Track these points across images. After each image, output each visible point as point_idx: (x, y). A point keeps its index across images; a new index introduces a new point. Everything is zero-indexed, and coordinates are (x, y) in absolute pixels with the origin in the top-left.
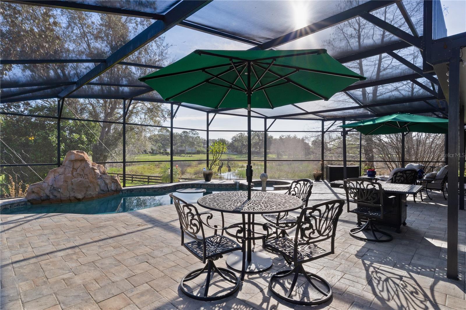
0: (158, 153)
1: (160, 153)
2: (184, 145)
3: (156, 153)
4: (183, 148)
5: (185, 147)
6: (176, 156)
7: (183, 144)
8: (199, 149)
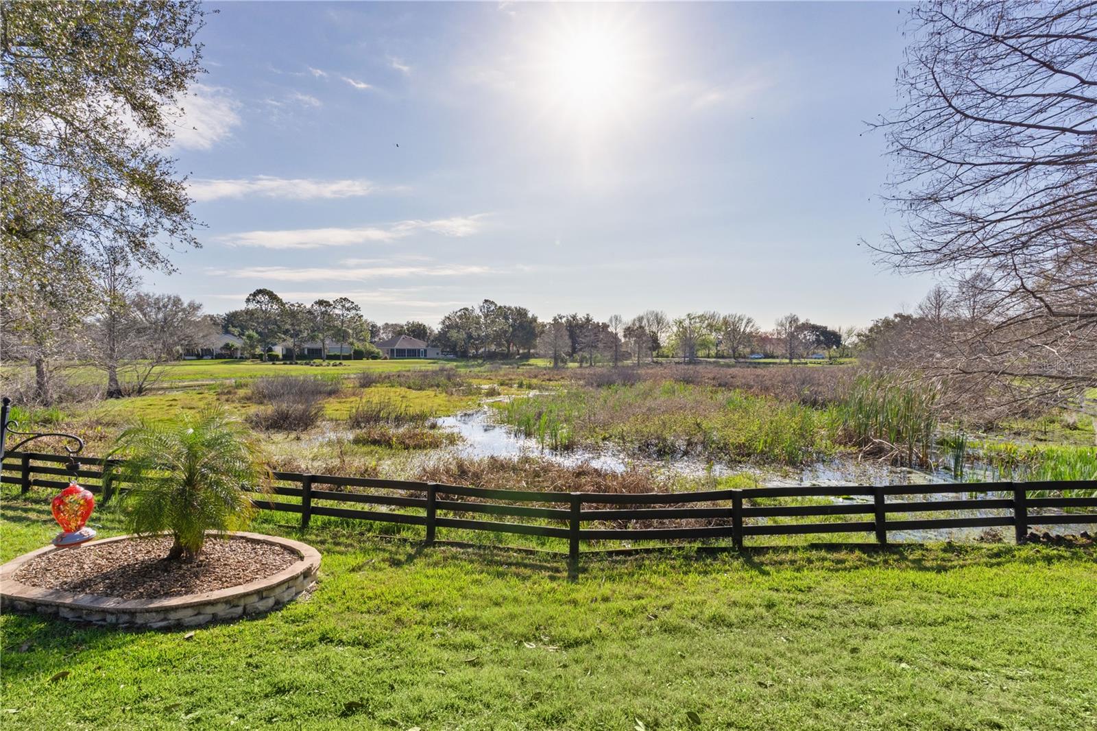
0: (248, 355)
1: (254, 357)
2: (320, 335)
3: (241, 358)
4: (318, 345)
5: (323, 341)
6: (296, 364)
7: (316, 333)
8: (358, 346)
